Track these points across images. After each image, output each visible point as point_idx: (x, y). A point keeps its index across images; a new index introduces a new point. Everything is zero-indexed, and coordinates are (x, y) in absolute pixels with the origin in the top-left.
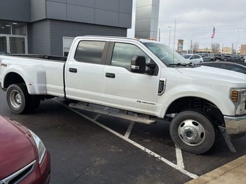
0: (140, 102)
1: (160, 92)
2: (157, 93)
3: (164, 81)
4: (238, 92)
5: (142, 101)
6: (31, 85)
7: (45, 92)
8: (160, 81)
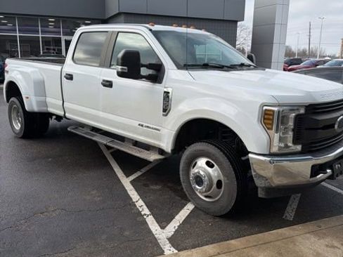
0: (142, 126)
1: (165, 110)
2: (162, 113)
3: (169, 93)
4: (273, 111)
5: (145, 124)
6: (27, 98)
7: (45, 108)
8: (165, 92)
